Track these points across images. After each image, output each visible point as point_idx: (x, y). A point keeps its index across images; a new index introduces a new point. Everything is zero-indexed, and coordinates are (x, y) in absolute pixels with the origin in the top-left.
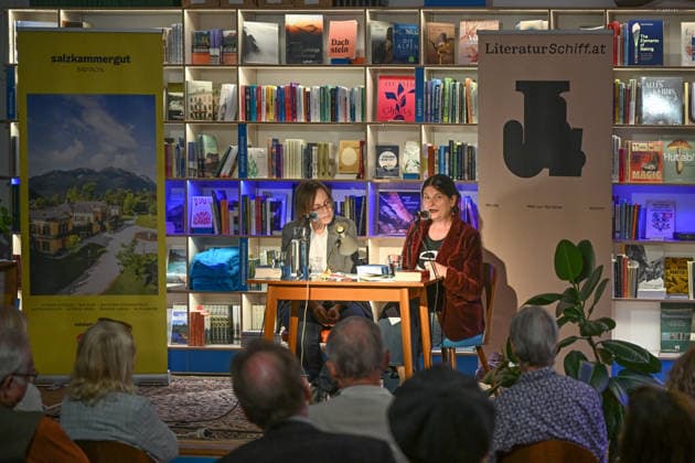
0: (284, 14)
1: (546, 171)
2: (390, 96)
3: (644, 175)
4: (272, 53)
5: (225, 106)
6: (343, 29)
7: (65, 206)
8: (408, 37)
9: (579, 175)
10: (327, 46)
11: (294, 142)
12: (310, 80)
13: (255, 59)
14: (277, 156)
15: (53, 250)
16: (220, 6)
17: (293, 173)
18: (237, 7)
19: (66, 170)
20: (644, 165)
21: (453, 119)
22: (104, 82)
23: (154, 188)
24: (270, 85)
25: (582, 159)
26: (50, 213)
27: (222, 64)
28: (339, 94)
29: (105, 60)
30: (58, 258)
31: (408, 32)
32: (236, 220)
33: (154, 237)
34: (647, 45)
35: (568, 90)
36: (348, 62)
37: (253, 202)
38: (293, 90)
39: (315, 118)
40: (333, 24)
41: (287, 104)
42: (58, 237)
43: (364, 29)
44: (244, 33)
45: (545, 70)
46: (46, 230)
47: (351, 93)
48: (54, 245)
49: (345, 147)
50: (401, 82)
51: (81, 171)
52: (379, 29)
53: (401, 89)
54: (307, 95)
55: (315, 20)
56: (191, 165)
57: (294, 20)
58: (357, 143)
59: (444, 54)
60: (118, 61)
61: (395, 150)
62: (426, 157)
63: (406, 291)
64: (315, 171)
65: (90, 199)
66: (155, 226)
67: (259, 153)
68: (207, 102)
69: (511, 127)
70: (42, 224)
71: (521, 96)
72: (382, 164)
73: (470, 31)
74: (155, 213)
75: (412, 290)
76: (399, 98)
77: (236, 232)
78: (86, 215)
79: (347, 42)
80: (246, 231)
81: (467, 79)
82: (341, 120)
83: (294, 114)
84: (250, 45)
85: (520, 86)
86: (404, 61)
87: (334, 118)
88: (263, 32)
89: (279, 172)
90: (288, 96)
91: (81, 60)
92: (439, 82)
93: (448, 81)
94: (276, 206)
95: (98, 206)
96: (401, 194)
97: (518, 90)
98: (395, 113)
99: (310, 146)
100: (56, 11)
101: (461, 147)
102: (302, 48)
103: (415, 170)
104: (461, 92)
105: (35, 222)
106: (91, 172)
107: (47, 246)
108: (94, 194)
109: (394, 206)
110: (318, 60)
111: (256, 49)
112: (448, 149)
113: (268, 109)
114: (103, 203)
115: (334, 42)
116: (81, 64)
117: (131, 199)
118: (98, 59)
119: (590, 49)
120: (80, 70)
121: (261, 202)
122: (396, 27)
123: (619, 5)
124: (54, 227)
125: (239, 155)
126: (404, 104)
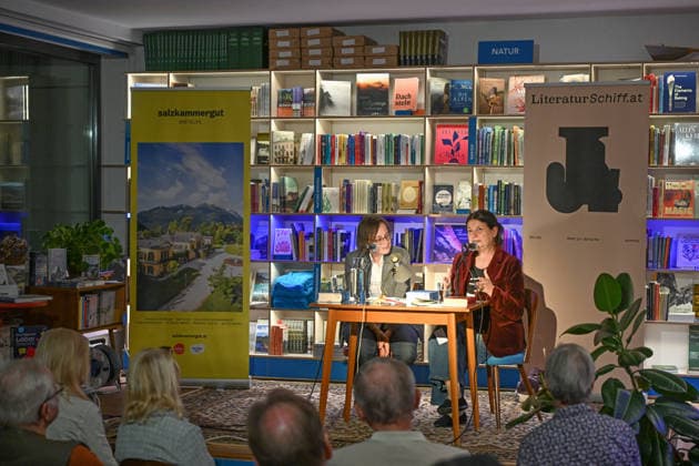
0: (355, 74)
1: (585, 207)
2: (446, 142)
3: (676, 211)
4: (344, 107)
5: (304, 152)
6: (406, 85)
7: (167, 236)
8: (463, 91)
9: (616, 210)
10: (392, 100)
11: (362, 182)
12: (377, 129)
13: (330, 112)
14: (347, 195)
15: (155, 274)
16: (301, 68)
17: (359, 208)
18: (316, 68)
19: (167, 206)
20: (676, 201)
21: (502, 162)
22: (202, 132)
23: (240, 221)
24: (342, 135)
25: (620, 196)
26: (155, 242)
27: (302, 117)
28: (402, 141)
29: (202, 114)
30: (160, 279)
31: (463, 87)
32: (311, 248)
33: (240, 263)
34: (681, 94)
36: (410, 113)
37: (326, 233)
38: (362, 138)
39: (381, 161)
40: (398, 82)
41: (357, 149)
42: (161, 262)
43: (425, 85)
44: (322, 90)
45: (585, 118)
46: (151, 256)
47: (412, 140)
48: (157, 269)
49: (406, 186)
50: (456, 130)
51: (181, 207)
52: (438, 85)
53: (456, 136)
54: (374, 142)
55: (382, 78)
56: (274, 201)
57: (365, 79)
58: (417, 184)
59: (494, 105)
60: (213, 114)
61: (450, 189)
62: (477, 194)
63: (453, 315)
64: (379, 207)
65: (188, 230)
66: (240, 254)
67: (331, 192)
68: (289, 149)
69: (553, 169)
70: (147, 251)
71: (563, 140)
72: (438, 201)
73: (517, 85)
74: (241, 243)
75: (459, 315)
76: (454, 144)
77: (311, 259)
78: (184, 244)
79: (409, 95)
80: (320, 257)
81: (515, 127)
82: (403, 163)
83: (363, 159)
84: (326, 100)
85: (562, 132)
86: (459, 111)
87: (397, 161)
88: (339, 90)
89: (349, 209)
90: (357, 143)
91: (183, 114)
92: (489, 129)
93: (498, 129)
94: (346, 237)
95: (194, 237)
96: (454, 227)
97: (560, 135)
98: (449, 157)
99: (375, 186)
100: (166, 75)
101: (508, 187)
102: (371, 102)
103: (467, 206)
104: (510, 136)
105: (142, 250)
106: (189, 208)
107: (151, 269)
108: (191, 227)
109: (448, 238)
110: (384, 112)
111: (331, 103)
112: (497, 188)
113: (340, 154)
114: (198, 234)
115: (398, 96)
116: (183, 118)
117: (221, 231)
118: (196, 113)
119: (628, 98)
120: (181, 122)
121: (333, 233)
122: (453, 82)
123: (656, 59)
124: (157, 254)
125: (315, 193)
126: (458, 149)
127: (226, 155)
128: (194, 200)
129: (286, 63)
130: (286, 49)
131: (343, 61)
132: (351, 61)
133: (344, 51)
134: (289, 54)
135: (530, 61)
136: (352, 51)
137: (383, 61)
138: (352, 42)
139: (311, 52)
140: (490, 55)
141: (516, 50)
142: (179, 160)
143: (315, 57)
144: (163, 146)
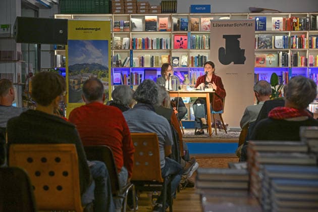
0: (144, 16)
1: (233, 63)
2: (178, 41)
3: (260, 65)
4: (140, 28)
5: (125, 44)
6: (164, 20)
7: (79, 75)
8: (185, 22)
9: (244, 63)
10: (158, 26)
11: (147, 56)
12: (153, 36)
13: (135, 30)
14: (142, 60)
15: (76, 89)
16: (125, 13)
17: (147, 65)
18: (130, 13)
19: (80, 63)
20: (260, 62)
21: (199, 48)
22: (92, 36)
23: (108, 69)
24: (140, 38)
25: (245, 59)
26: (76, 77)
27: (124, 31)
28: (163, 41)
29: (93, 29)
30: (79, 91)
31: (185, 21)
32: (129, 80)
33: (108, 84)
34: (261, 24)
35: (240, 37)
36: (166, 30)
37: (134, 75)
38: (148, 39)
39: (155, 47)
40: (160, 19)
41: (146, 44)
42: (77, 85)
43: (171, 20)
44: (132, 22)
45: (232, 32)
46: (74, 82)
47: (167, 40)
48: (76, 87)
49: (164, 57)
50: (182, 37)
51: (85, 64)
52: (175, 20)
53: (181, 39)
54: (152, 41)
55: (154, 18)
56: (114, 63)
57: (148, 18)
58: (167, 56)
59: (195, 28)
60: (96, 29)
61: (178, 58)
62: (191, 60)
63: (208, 94)
64: (154, 65)
65: (88, 73)
66: (108, 81)
67: (136, 59)
68: (119, 44)
69: (221, 49)
70: (72, 80)
71: (225, 39)
72: (174, 63)
73: (206, 21)
74: (108, 77)
76: (181, 42)
78: (86, 78)
79: (165, 24)
80: (132, 83)
81: (204, 36)
82: (163, 48)
83: (148, 47)
84: (133, 26)
85: (224, 37)
86: (183, 29)
87: (161, 48)
88: (137, 21)
89: (143, 66)
90: (146, 41)
91: (85, 29)
92: (194, 36)
93: (198, 36)
94: (141, 76)
95: (90, 75)
96: (181, 72)
97: (223, 38)
98: (181, 46)
99: (153, 57)
100: (70, 15)
101: (202, 57)
102: (150, 26)
103: (186, 64)
104: (202, 39)
105: (71, 80)
106: (88, 64)
107: (74, 87)
108: (89, 71)
110: (155, 30)
111: (135, 27)
112: (198, 57)
113: (139, 45)
114: (92, 74)
115: (161, 24)
116: (85, 31)
117: (101, 72)
118: (91, 29)
119: (247, 25)
120: (84, 32)
121: (137, 74)
122: (182, 19)
123: (253, 12)
124: (76, 82)
125: (130, 59)
126: (183, 43)
128: (90, 61)
129: (119, 11)
130: (119, 6)
131: (141, 11)
132: (144, 11)
133: (141, 7)
134: (120, 8)
135: (209, 12)
136: (144, 7)
137: (156, 11)
138: (145, 4)
139: (128, 8)
140: (194, 9)
141: (204, 8)
142: (84, 47)
144: (78, 41)
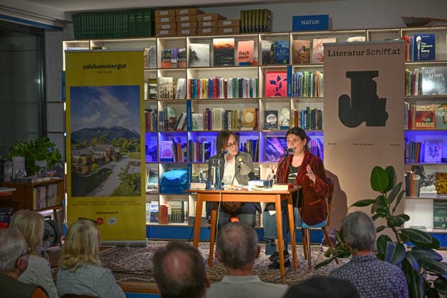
0: (212, 39)
1: (364, 123)
2: (273, 82)
3: (423, 125)
4: (205, 60)
5: (180, 91)
6: (246, 45)
7: (90, 148)
8: (283, 49)
9: (384, 125)
10: (237, 55)
11: (218, 110)
12: (227, 75)
13: (196, 64)
14: (208, 117)
15: (84, 172)
16: (176, 36)
17: (217, 127)
18: (186, 35)
19: (90, 128)
20: (424, 119)
21: (309, 95)
22: (112, 79)
23: (139, 137)
24: (204, 79)
25: (386, 116)
26: (83, 151)
27: (178, 67)
28: (244, 83)
29: (112, 67)
30: (87, 176)
31: (283, 46)
32: (186, 154)
33: (139, 164)
34: (425, 49)
35: (377, 76)
36: (249, 64)
37: (195, 144)
38: (217, 81)
39: (230, 96)
40: (240, 43)
41: (214, 88)
42: (87, 165)
43: (258, 45)
44: (190, 50)
46: (80, 161)
47: (251, 81)
48: (85, 169)
49: (247, 111)
50: (279, 74)
51: (99, 128)
52: (266, 45)
53: (279, 78)
54: (225, 83)
55: (230, 41)
56: (161, 124)
57: (218, 42)
58: (254, 110)
59: (304, 58)
60: (119, 67)
61: (276, 113)
62: (293, 117)
63: (279, 196)
64: (230, 126)
65: (105, 143)
66: (140, 158)
67: (198, 116)
68: (170, 89)
69: (343, 99)
70: (78, 157)
71: (349, 80)
72: (268, 121)
73: (319, 44)
74: (139, 151)
75: (283, 196)
76: (278, 83)
77: (185, 161)
78: (102, 153)
79: (248, 52)
80: (191, 160)
81: (318, 72)
82: (245, 97)
83: (218, 94)
84: (193, 56)
85: (349, 74)
86: (280, 62)
87: (241, 95)
88: (201, 49)
89: (209, 127)
90: (214, 84)
91: (99, 67)
92: (301, 74)
93: (306, 73)
94: (208, 146)
95: (108, 147)
96: (279, 138)
98: (275, 92)
99: (227, 112)
100: (88, 41)
101: (314, 111)
102: (222, 57)
103: (287, 124)
104: (314, 78)
105: (74, 157)
106: (105, 129)
107: (80, 169)
108: (106, 141)
109: (275, 145)
110: (232, 63)
111: (197, 58)
112: (306, 112)
113: (203, 92)
114: (111, 146)
115: (241, 53)
116: (99, 70)
117: (126, 143)
118: (108, 66)
119: (391, 52)
120: (98, 73)
121: (199, 144)
122: (276, 43)
123: (409, 26)
124: (84, 159)
125: (186, 119)
126: (280, 87)
127: (128, 93)
128: (108, 124)
129: (167, 32)
130: (167, 23)
131: (204, 31)
132: (209, 30)
133: (205, 24)
134: (168, 26)
135: (327, 29)
136: (209, 24)
137: (230, 30)
138: (210, 18)
139: (183, 25)
140: (299, 25)
141: (317, 22)
142: (98, 98)
143: (186, 28)
144: (87, 88)
